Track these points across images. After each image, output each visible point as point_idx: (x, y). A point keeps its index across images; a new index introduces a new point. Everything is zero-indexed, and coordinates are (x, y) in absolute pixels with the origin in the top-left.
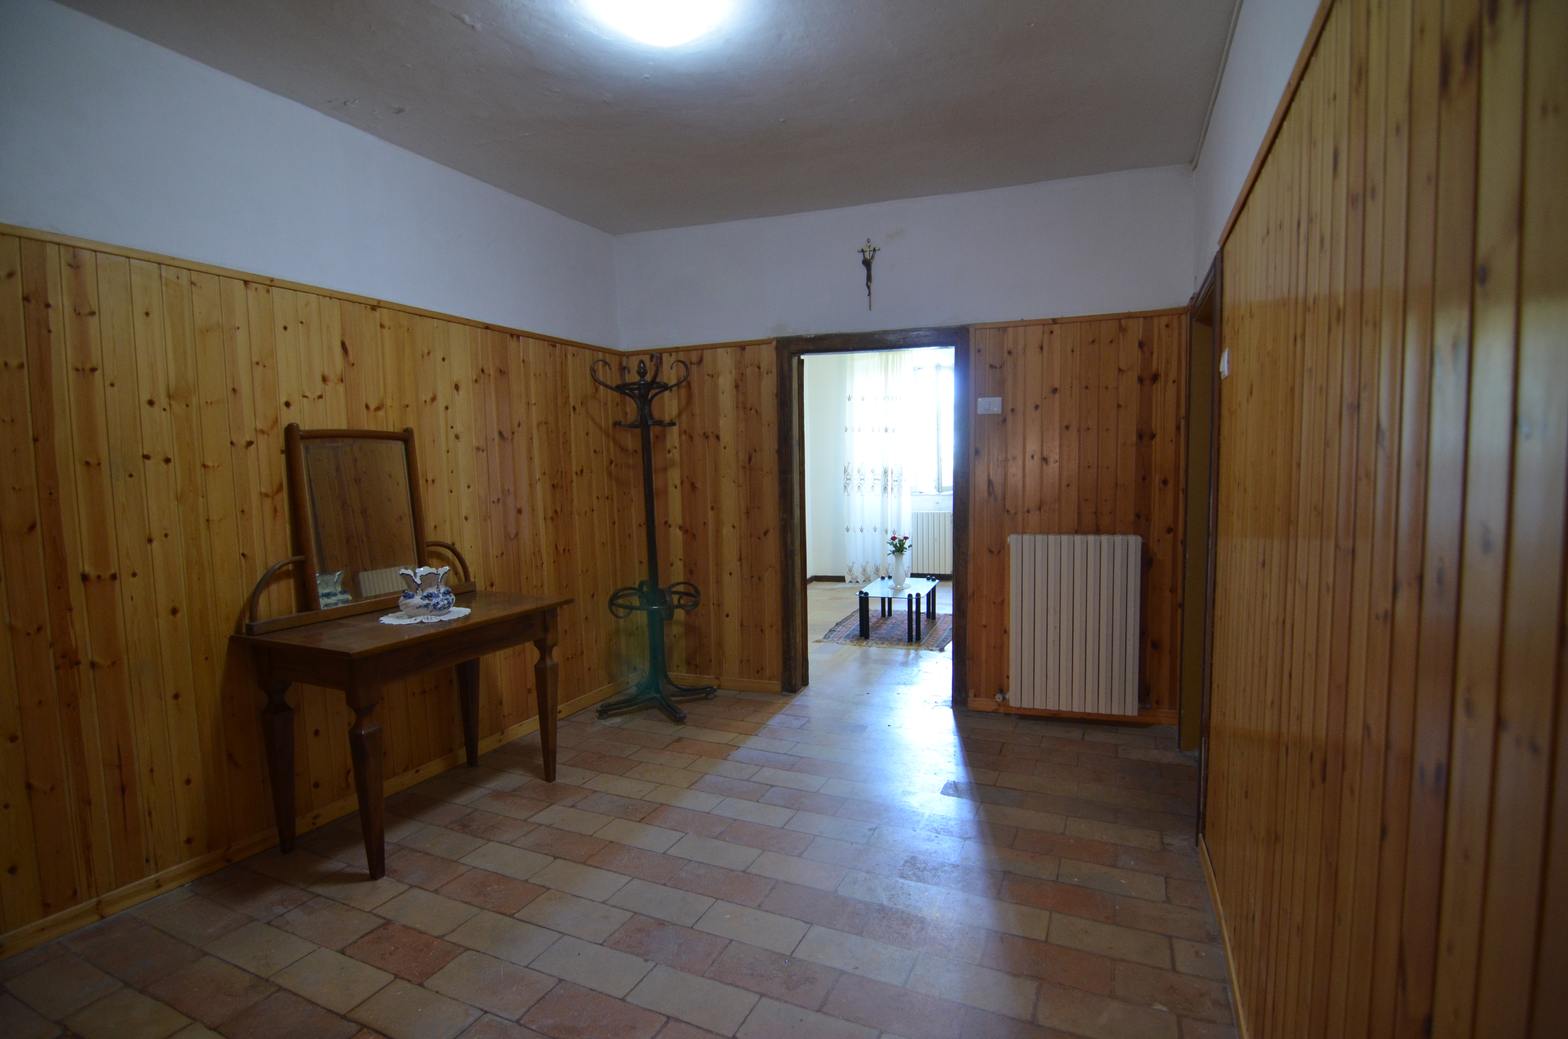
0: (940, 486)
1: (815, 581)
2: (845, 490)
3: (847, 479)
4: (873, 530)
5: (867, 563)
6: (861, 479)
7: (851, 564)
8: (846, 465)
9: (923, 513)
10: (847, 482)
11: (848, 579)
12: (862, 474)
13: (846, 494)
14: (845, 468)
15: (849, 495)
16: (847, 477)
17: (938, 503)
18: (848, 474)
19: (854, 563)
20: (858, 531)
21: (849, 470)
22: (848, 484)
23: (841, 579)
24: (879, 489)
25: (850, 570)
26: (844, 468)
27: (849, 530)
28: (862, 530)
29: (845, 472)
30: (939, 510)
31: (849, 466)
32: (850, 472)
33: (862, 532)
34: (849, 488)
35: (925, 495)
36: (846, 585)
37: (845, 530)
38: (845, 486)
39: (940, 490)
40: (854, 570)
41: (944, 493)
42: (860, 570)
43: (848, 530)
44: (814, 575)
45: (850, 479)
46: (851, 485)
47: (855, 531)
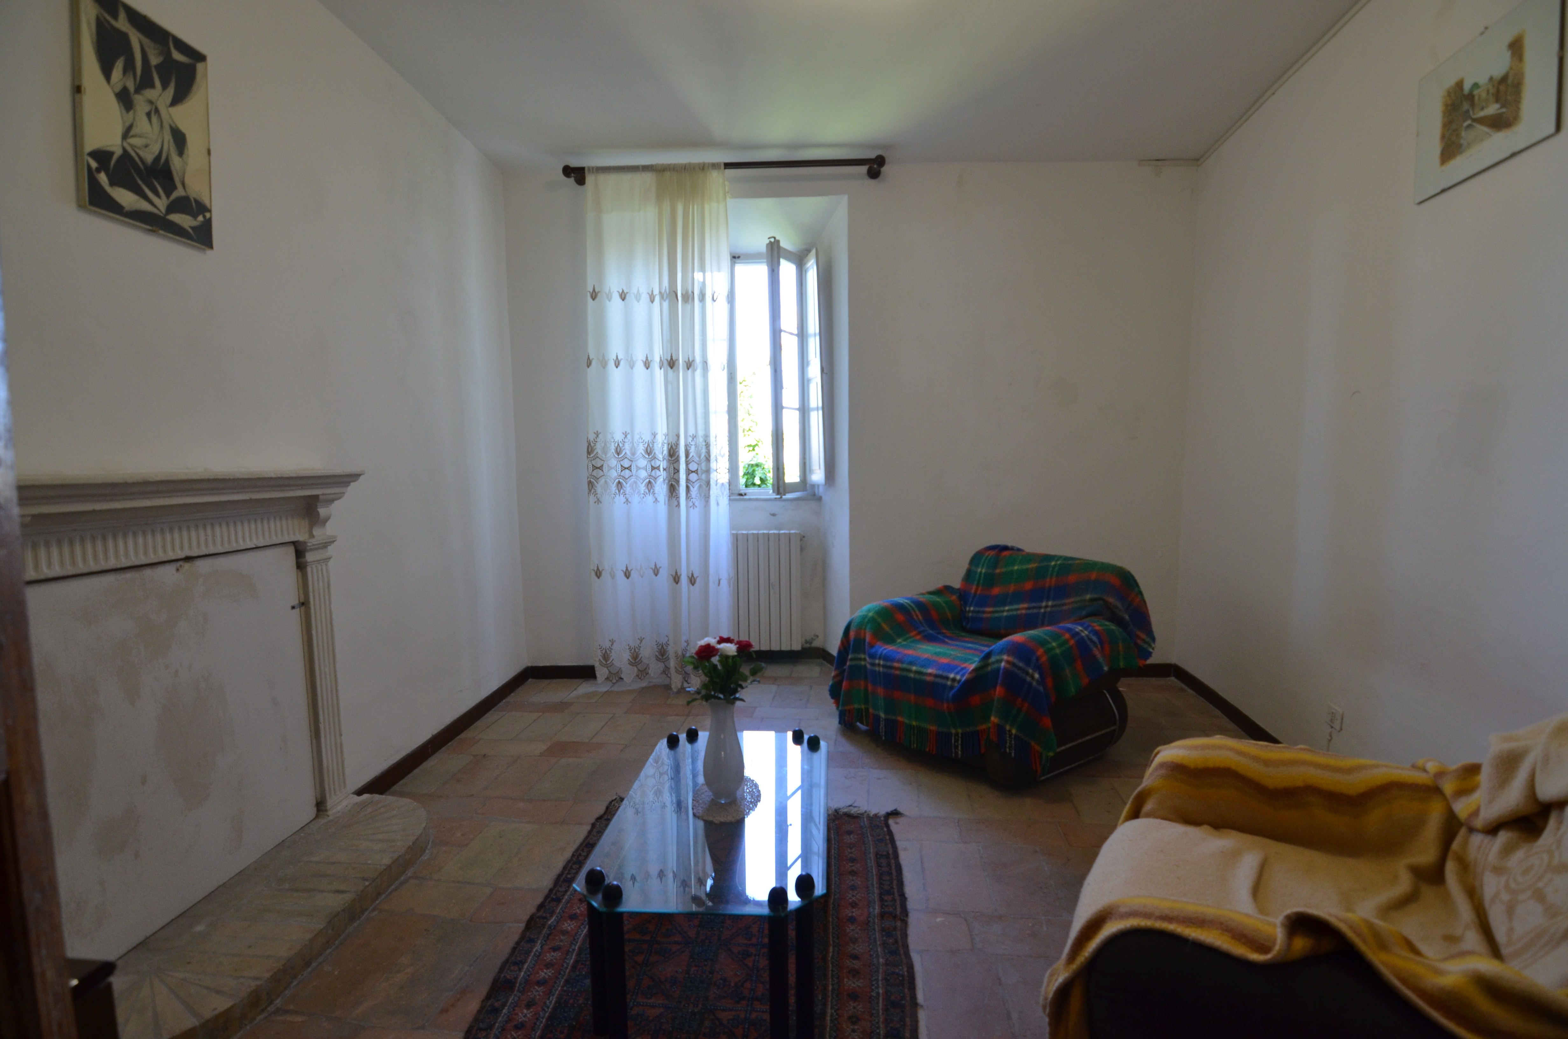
0: (781, 483)
1: (532, 678)
2: (590, 491)
3: (595, 468)
4: (651, 572)
5: (641, 640)
6: (624, 468)
7: (607, 644)
8: (592, 437)
9: (747, 534)
10: (595, 473)
11: (601, 673)
12: (625, 457)
13: (592, 498)
14: (589, 444)
15: (598, 501)
16: (593, 462)
17: (774, 515)
18: (596, 457)
19: (612, 642)
20: (620, 576)
21: (598, 448)
22: (597, 479)
23: (586, 673)
24: (661, 488)
25: (606, 657)
26: (586, 445)
27: (600, 573)
28: (627, 574)
29: (589, 453)
30: (776, 529)
31: (598, 440)
32: (600, 452)
33: (628, 578)
34: (599, 488)
35: (750, 500)
36: (600, 686)
37: (593, 574)
38: (590, 482)
39: (781, 490)
40: (613, 655)
41: (789, 496)
42: (626, 656)
43: (598, 574)
44: (530, 665)
45: (601, 468)
46: (602, 481)
47: (613, 576)
